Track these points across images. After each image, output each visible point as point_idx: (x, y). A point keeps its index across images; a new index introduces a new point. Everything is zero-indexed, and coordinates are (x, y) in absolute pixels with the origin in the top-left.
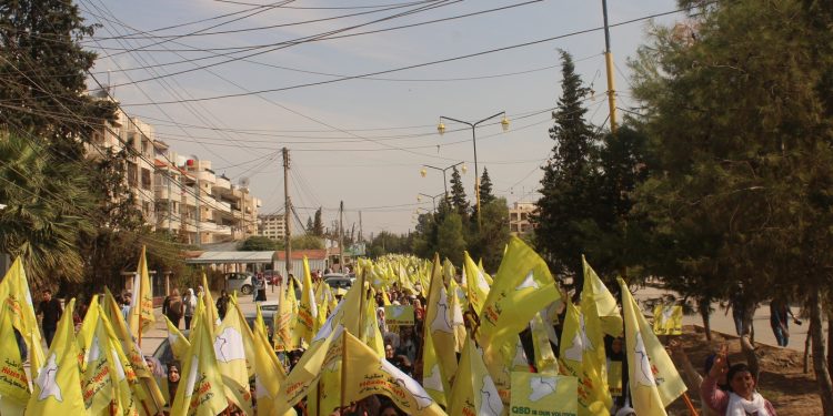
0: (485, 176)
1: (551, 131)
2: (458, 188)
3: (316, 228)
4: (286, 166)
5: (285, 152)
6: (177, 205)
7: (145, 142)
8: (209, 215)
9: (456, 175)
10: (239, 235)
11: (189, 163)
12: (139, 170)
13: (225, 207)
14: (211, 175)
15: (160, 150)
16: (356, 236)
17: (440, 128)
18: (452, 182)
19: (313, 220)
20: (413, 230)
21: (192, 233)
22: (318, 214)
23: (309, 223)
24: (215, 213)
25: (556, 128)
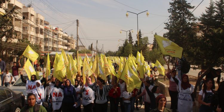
0: (140, 32)
1: (168, 10)
2: (130, 37)
3: (91, 48)
4: (77, 25)
5: (77, 21)
6: (51, 40)
7: (42, 21)
8: (61, 43)
9: (130, 33)
10: (69, 49)
11: (56, 29)
12: (39, 29)
13: (66, 41)
14: (62, 32)
15: (47, 24)
16: (102, 51)
17: (127, 15)
18: (129, 35)
19: (90, 46)
20: (117, 51)
21: (56, 48)
22: (92, 45)
23: (89, 47)
24: (63, 43)
25: (170, 9)
